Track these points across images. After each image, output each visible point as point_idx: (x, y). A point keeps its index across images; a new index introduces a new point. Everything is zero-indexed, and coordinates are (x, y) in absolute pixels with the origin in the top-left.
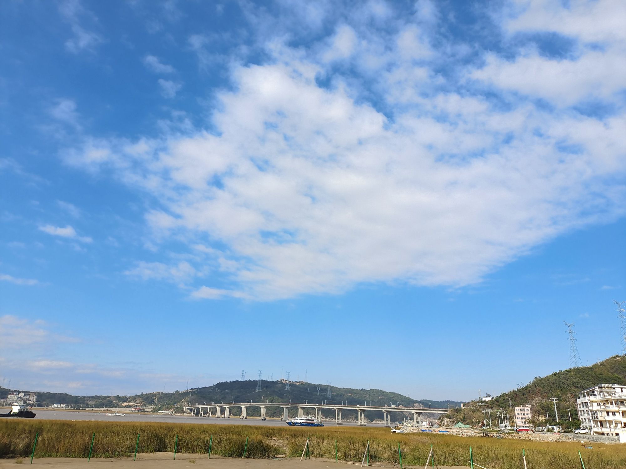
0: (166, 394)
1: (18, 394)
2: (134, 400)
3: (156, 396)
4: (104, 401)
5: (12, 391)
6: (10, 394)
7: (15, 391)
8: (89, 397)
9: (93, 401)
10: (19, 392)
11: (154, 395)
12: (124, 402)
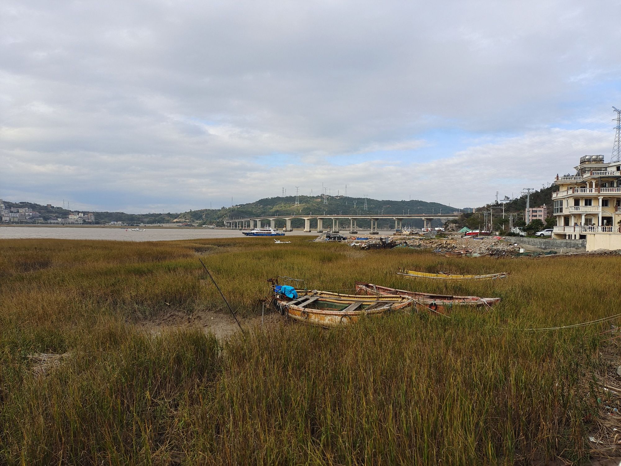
0: (213, 210)
1: (78, 215)
2: (184, 216)
3: (204, 212)
4: (157, 218)
5: (73, 212)
6: (70, 214)
7: (75, 211)
8: (144, 215)
9: (147, 218)
10: (79, 212)
11: (202, 211)
12: (176, 218)
